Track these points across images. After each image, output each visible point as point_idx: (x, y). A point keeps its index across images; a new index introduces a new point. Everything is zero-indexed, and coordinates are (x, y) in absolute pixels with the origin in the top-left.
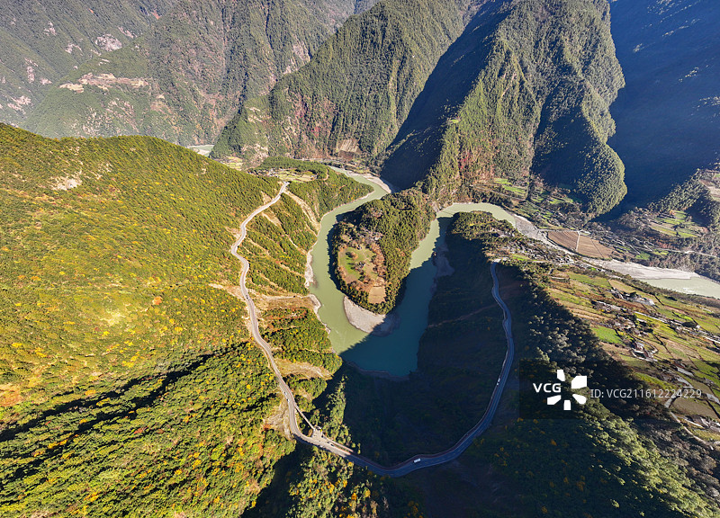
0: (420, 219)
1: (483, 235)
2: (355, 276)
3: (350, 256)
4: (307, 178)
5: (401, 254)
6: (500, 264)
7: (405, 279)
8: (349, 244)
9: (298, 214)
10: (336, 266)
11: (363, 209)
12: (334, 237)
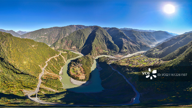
0: (91, 60)
1: (105, 60)
2: (75, 74)
3: (74, 69)
4: (65, 52)
5: (88, 68)
6: (111, 64)
7: (90, 73)
8: (73, 67)
9: (62, 59)
10: (69, 71)
11: (77, 59)
12: (69, 65)
